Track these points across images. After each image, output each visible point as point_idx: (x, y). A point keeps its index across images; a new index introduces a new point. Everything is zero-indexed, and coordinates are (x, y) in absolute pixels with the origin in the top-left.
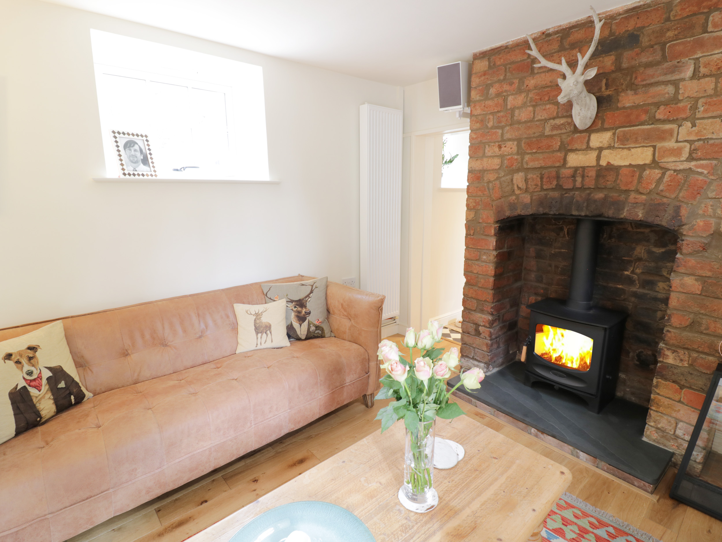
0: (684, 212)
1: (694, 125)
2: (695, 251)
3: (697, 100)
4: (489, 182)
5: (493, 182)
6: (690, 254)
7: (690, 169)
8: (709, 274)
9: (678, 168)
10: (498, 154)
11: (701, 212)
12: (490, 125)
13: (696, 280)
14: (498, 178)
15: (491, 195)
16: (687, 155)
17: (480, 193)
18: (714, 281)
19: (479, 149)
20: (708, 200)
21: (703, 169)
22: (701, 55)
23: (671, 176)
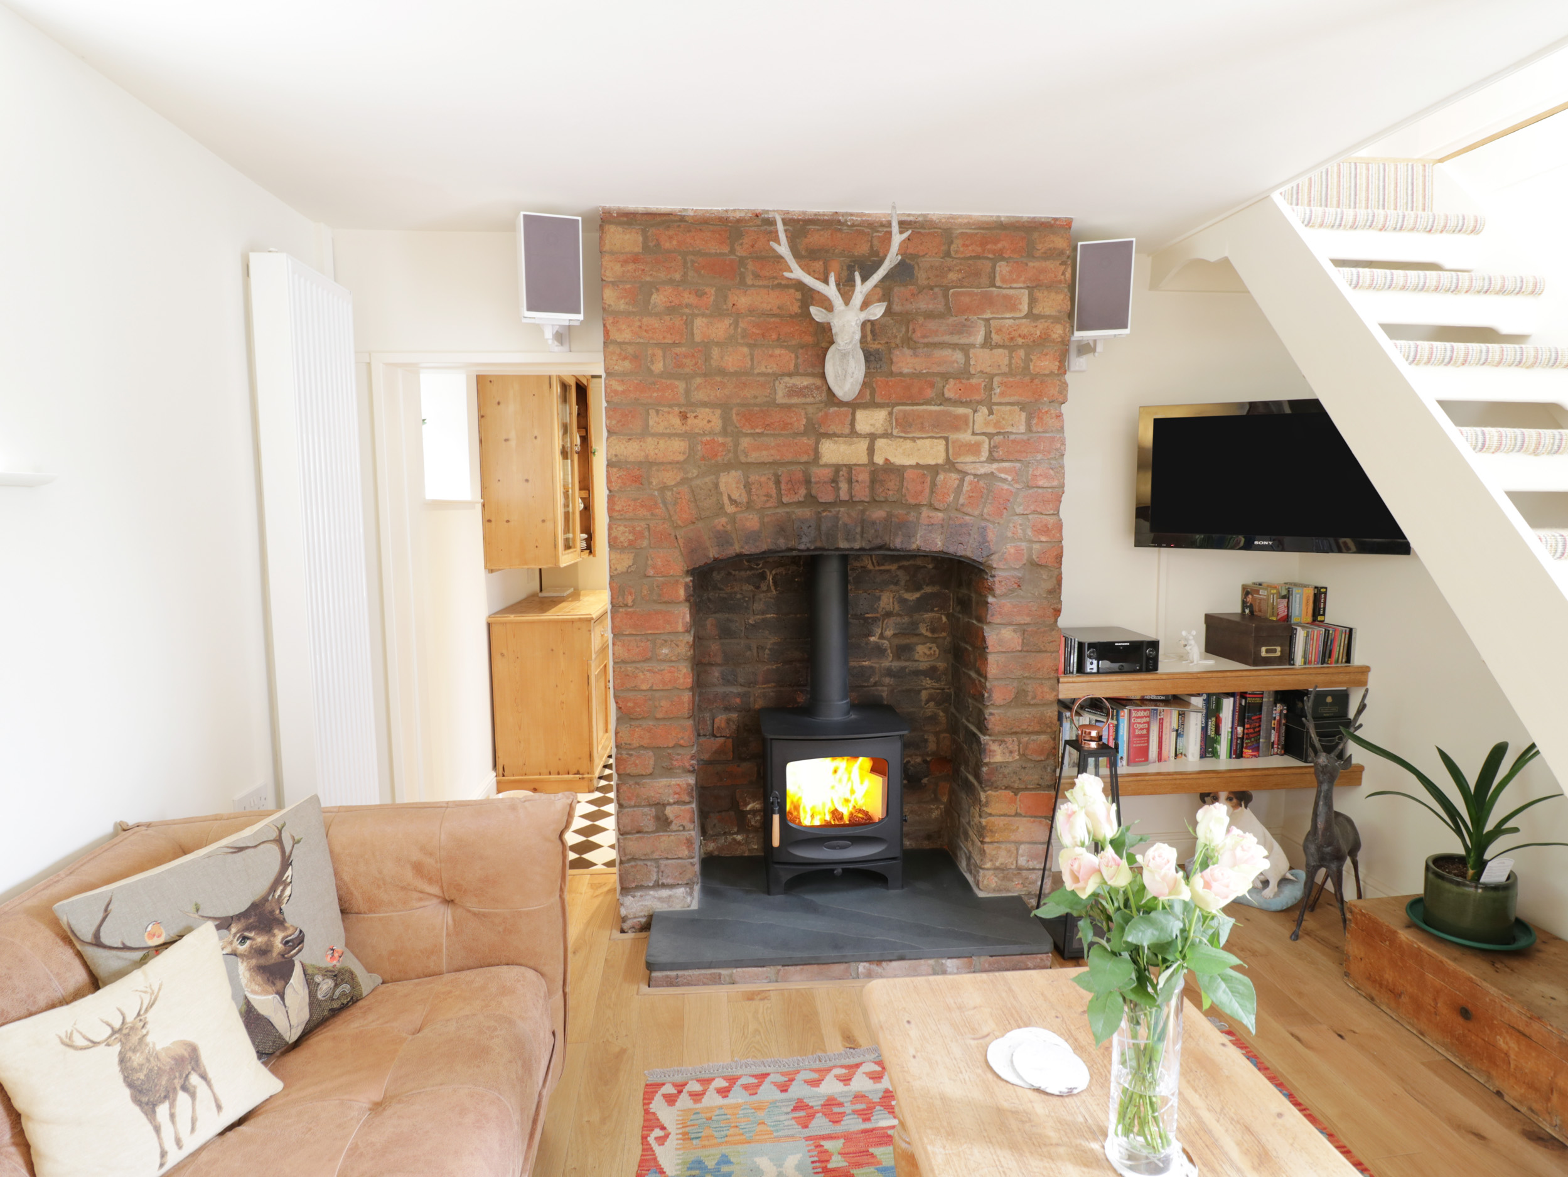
0: (991, 535)
1: (991, 413)
2: (1009, 590)
3: (991, 377)
4: (664, 488)
5: (675, 489)
6: (1004, 595)
7: (992, 473)
8: (1028, 620)
9: (979, 473)
10: (679, 431)
11: (1010, 534)
12: (658, 367)
13: (1014, 631)
14: (684, 481)
15: (670, 516)
16: (987, 454)
17: (642, 512)
18: (1035, 629)
19: (633, 417)
20: (1016, 518)
21: (1006, 474)
22: (991, 316)
23: (971, 483)
